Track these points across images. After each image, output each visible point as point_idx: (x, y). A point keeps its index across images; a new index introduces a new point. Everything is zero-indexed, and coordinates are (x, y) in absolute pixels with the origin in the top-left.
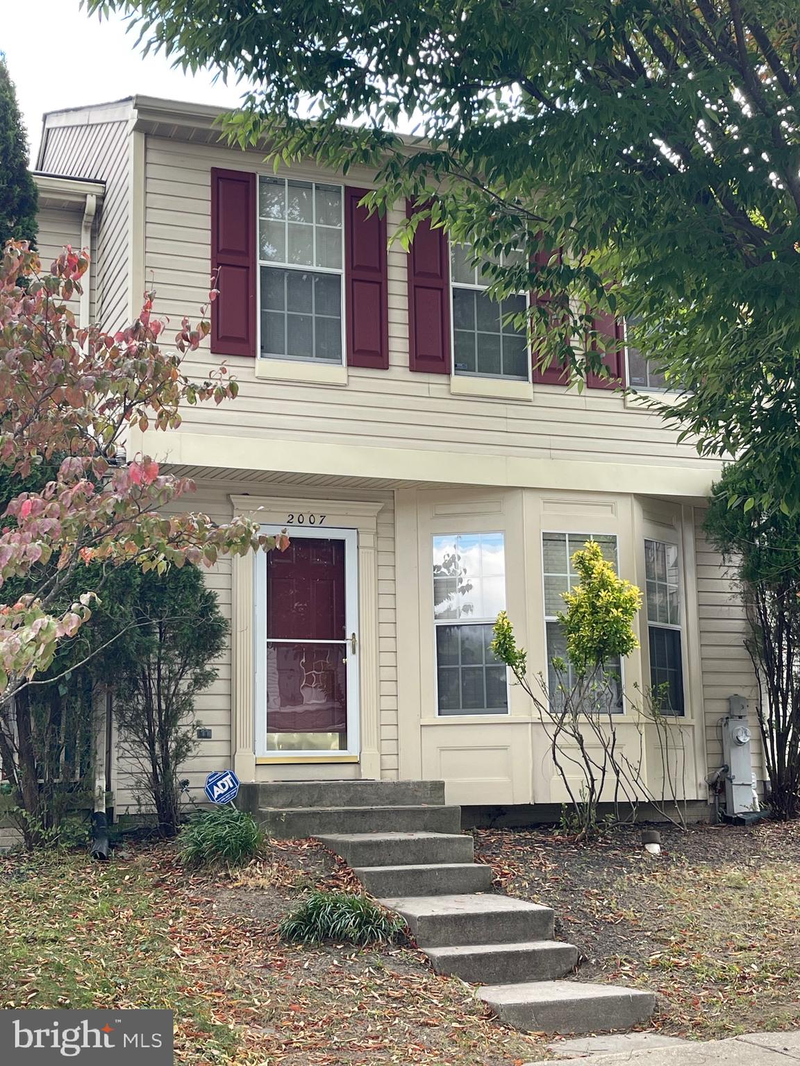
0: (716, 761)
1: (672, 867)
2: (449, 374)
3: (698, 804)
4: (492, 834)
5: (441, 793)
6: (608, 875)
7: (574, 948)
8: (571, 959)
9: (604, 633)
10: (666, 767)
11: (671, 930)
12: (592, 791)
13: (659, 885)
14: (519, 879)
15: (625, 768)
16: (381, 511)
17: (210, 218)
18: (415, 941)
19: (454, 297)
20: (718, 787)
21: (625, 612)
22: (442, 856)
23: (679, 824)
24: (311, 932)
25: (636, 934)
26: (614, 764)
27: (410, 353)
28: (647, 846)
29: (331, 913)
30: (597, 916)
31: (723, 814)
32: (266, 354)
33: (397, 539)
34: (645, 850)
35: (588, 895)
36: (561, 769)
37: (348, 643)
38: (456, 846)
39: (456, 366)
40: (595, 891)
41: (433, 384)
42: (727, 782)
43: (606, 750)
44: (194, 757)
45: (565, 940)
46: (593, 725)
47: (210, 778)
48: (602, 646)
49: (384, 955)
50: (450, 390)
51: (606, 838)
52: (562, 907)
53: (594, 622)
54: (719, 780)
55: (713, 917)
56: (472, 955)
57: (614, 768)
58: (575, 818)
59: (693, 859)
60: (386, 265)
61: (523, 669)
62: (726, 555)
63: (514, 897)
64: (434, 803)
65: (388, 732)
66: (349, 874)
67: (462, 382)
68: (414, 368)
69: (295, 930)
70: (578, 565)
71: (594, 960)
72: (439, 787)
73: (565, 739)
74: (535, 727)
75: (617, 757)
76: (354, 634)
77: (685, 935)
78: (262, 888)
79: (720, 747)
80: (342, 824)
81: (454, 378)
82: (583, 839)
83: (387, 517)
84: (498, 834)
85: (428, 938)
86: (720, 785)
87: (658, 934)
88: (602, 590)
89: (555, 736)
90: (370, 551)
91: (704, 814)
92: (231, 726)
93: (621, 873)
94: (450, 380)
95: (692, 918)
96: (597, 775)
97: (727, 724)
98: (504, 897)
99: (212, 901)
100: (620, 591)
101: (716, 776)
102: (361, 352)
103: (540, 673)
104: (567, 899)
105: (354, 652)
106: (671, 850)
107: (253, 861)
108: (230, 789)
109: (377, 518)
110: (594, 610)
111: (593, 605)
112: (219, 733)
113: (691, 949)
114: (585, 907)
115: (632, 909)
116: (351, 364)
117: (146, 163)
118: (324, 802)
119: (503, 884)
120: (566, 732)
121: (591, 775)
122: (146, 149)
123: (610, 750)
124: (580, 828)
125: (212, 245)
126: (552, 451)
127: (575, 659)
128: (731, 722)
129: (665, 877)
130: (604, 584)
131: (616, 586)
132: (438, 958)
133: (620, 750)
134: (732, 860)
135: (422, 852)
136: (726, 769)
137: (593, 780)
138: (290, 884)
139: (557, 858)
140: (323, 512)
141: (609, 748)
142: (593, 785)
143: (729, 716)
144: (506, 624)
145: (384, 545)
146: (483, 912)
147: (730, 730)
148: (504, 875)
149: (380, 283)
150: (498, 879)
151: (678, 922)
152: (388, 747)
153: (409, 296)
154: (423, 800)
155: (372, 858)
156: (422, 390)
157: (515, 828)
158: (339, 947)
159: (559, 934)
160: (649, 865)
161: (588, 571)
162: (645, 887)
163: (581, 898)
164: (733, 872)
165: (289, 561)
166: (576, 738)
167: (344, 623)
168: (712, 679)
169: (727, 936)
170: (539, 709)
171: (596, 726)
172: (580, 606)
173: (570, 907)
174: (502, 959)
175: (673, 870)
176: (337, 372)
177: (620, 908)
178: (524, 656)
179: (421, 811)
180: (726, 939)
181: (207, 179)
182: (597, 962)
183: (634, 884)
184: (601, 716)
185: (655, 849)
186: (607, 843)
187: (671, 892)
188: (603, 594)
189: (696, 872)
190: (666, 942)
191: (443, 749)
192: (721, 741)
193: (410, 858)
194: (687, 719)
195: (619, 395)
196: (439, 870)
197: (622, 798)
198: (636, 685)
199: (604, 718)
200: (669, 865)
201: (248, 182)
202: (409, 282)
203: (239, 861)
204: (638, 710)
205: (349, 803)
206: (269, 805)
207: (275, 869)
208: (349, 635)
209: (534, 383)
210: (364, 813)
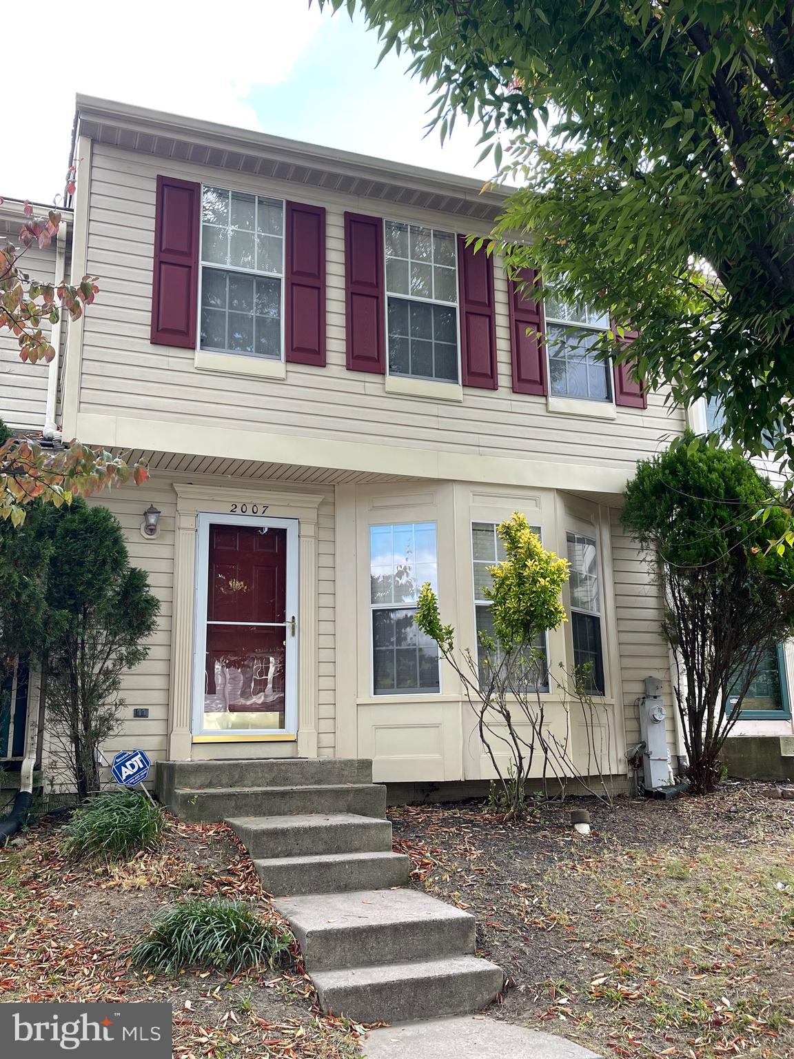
0: (633, 738)
1: (605, 851)
2: (384, 374)
3: (619, 778)
4: (422, 811)
5: (368, 772)
6: (538, 863)
7: (498, 970)
8: (495, 985)
9: (531, 605)
10: (591, 743)
11: (614, 940)
12: (520, 769)
13: (593, 876)
14: (440, 870)
15: (552, 745)
16: (322, 504)
17: (154, 220)
18: (302, 962)
19: (389, 305)
20: (637, 762)
21: (553, 582)
22: (357, 844)
23: (603, 797)
24: (168, 956)
25: (573, 945)
26: (542, 741)
27: (347, 353)
28: (577, 826)
29: (197, 932)
30: (526, 920)
31: (641, 787)
32: (205, 347)
33: (337, 530)
34: (575, 830)
35: (516, 890)
36: (488, 747)
37: (288, 625)
38: (373, 832)
39: (390, 367)
40: (524, 885)
41: (369, 382)
42: (645, 757)
43: (534, 727)
44: (116, 736)
45: (488, 955)
46: (521, 703)
47: (118, 758)
48: (529, 618)
49: (259, 986)
50: (384, 389)
51: (535, 817)
52: (485, 908)
53: (520, 594)
54: (637, 755)
55: (661, 921)
56: (369, 985)
57: (542, 744)
58: (503, 796)
59: (626, 840)
60: (325, 274)
61: (451, 645)
62: (644, 544)
63: (432, 894)
64: (361, 782)
65: (326, 711)
66: (248, 868)
67: (395, 382)
68: (351, 367)
69: (149, 953)
70: (504, 536)
71: (523, 986)
72: (366, 765)
73: (492, 716)
74: (465, 706)
75: (544, 734)
76: (293, 618)
77: (631, 948)
78: (138, 889)
79: (637, 725)
80: (259, 806)
81: (388, 376)
82: (511, 818)
83: (327, 510)
84: (428, 812)
85: (319, 959)
86: (638, 760)
87: (599, 945)
88: (529, 560)
89: (482, 713)
90: (310, 539)
91: (625, 787)
92: (168, 706)
93: (551, 860)
94: (384, 380)
95: (636, 923)
96: (525, 752)
97: (643, 703)
98: (420, 894)
99: (74, 906)
100: (547, 563)
101: (635, 751)
102: (299, 349)
103: (467, 650)
104: (492, 896)
105: (293, 634)
106: (600, 829)
107: (141, 852)
108: (140, 769)
109: (318, 509)
110: (521, 580)
111: (520, 576)
112: (155, 712)
113: (641, 970)
114: (512, 907)
115: (566, 910)
116: (289, 360)
117: (92, 167)
118: (245, 782)
119: (422, 876)
120: (493, 708)
121: (519, 753)
122: (92, 154)
123: (537, 728)
124: (509, 806)
125: (155, 245)
126: (481, 448)
127: (503, 636)
128: (647, 702)
129: (599, 865)
130: (531, 554)
131: (543, 556)
132: (325, 992)
133: (546, 728)
134: (664, 841)
135: (335, 840)
136: (644, 746)
137: (521, 758)
138: (172, 883)
139: (483, 841)
140: (266, 503)
141: (537, 725)
142: (521, 764)
143: (646, 696)
144: (430, 595)
145: (324, 535)
146: (389, 922)
147: (647, 708)
148: (424, 865)
149: (319, 289)
150: (417, 871)
151: (622, 929)
152: (326, 725)
153: (346, 302)
154: (350, 779)
155: (277, 847)
156: (358, 387)
157: (446, 805)
158: (203, 976)
159: (482, 949)
160: (581, 849)
161: (514, 542)
162: (578, 879)
163: (508, 895)
164: (670, 857)
165: (233, 548)
166: (504, 714)
167: (284, 607)
168: (628, 662)
169: (682, 949)
170: (466, 685)
171: (524, 704)
172: (506, 578)
173: (494, 908)
174: (408, 990)
175: (607, 856)
176: (276, 367)
177: (552, 908)
178: (451, 632)
179: (344, 791)
180: (682, 954)
181: (153, 186)
182: (527, 990)
183: (566, 875)
184: (529, 695)
185: (584, 829)
186: (535, 823)
187: (608, 885)
188: (529, 563)
189: (631, 857)
190: (608, 957)
191: (377, 728)
192: (638, 719)
193: (321, 847)
194: (608, 699)
195: (543, 400)
196: (349, 862)
197: (550, 774)
198: (561, 665)
199: (532, 697)
200: (601, 849)
201: (193, 191)
202: (347, 289)
203: (124, 854)
204: (564, 688)
205: (272, 783)
206: (186, 785)
207: (162, 863)
208: (288, 618)
209: (464, 386)
210: (283, 794)
